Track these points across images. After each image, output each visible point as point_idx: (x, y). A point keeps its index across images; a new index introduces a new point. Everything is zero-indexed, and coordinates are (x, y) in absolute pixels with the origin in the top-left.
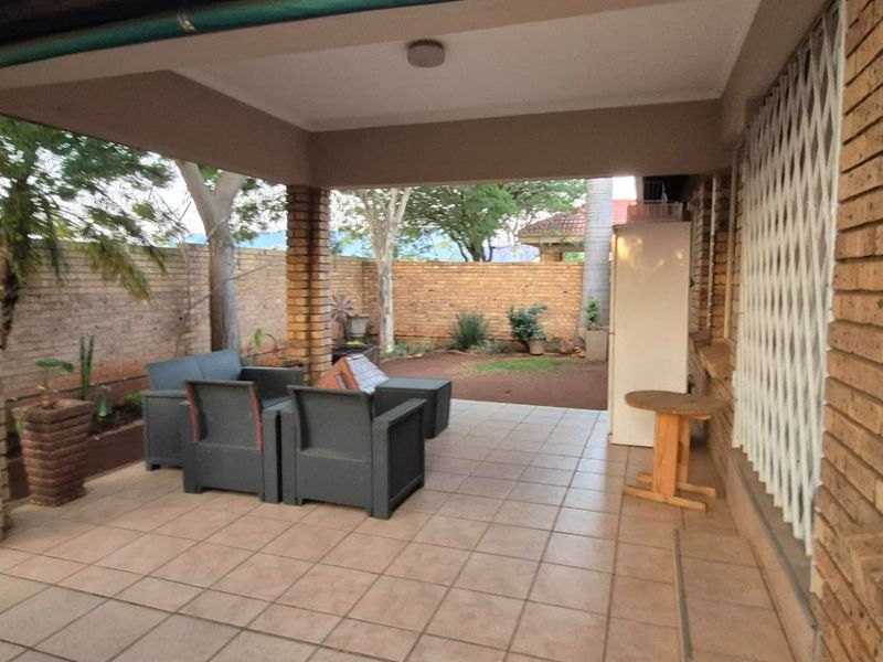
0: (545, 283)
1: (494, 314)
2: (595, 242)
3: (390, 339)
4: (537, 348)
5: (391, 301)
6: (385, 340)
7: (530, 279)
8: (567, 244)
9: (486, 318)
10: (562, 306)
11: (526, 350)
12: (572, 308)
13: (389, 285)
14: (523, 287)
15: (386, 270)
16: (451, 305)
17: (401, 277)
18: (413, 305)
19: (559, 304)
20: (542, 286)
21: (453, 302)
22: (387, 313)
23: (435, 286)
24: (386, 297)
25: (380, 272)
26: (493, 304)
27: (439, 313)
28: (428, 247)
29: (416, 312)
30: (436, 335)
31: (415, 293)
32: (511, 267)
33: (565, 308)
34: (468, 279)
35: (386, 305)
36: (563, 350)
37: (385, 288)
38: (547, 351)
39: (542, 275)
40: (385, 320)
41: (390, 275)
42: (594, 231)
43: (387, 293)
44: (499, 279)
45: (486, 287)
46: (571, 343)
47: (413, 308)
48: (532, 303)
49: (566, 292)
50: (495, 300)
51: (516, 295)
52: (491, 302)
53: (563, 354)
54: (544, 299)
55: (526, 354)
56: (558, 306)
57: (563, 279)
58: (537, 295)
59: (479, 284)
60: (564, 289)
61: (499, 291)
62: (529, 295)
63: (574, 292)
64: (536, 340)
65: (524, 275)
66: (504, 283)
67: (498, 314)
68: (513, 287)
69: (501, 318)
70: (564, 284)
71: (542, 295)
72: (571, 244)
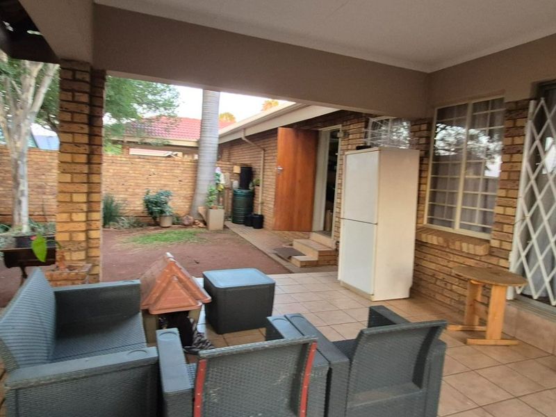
0: (165, 174)
1: (121, 196)
3: (25, 219)
4: (167, 222)
5: (26, 184)
6: (20, 220)
8: (145, 143)
9: (116, 199)
10: (178, 191)
11: (157, 224)
12: (185, 192)
14: (147, 176)
18: (40, 187)
19: (175, 189)
20: (163, 175)
22: (23, 195)
24: (21, 181)
26: (120, 188)
29: (44, 194)
31: (43, 177)
32: (137, 160)
33: (180, 192)
35: (21, 188)
36: (186, 223)
38: (174, 224)
40: (20, 202)
41: (25, 160)
43: (22, 177)
44: (126, 168)
45: (114, 174)
46: (191, 218)
47: (40, 190)
48: (155, 188)
49: (180, 181)
50: (123, 185)
51: (141, 182)
52: (120, 186)
53: (186, 226)
54: (165, 186)
55: (157, 227)
56: (174, 191)
57: (178, 171)
58: (158, 182)
59: (108, 172)
60: (180, 179)
61: (127, 178)
62: (152, 182)
63: (187, 181)
64: (167, 216)
65: (148, 167)
66: (131, 172)
67: (126, 196)
68: (139, 175)
69: (128, 200)
70: (180, 175)
71: (163, 182)
72: (150, 144)
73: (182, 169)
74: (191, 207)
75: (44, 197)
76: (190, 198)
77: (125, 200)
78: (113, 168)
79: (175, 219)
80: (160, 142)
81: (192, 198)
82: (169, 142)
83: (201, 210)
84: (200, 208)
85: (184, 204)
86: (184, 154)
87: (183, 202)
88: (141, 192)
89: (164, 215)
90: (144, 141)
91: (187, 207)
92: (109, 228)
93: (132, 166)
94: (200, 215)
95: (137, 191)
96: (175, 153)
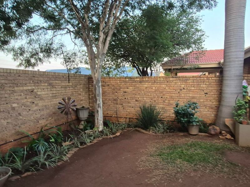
0: (193, 88)
1: (161, 106)
2: (235, 61)
3: (101, 122)
4: (194, 130)
5: (101, 100)
6: (98, 123)
7: (183, 86)
9: (157, 108)
10: (204, 102)
12: (210, 103)
13: (100, 91)
14: (179, 91)
15: (98, 81)
16: (136, 101)
17: (108, 85)
18: (115, 100)
19: (202, 100)
20: (191, 90)
21: (138, 99)
22: (99, 106)
23: (127, 90)
24: (98, 98)
25: (95, 83)
27: (130, 105)
28: (124, 71)
30: (128, 117)
33: (206, 103)
34: (146, 86)
35: (98, 102)
36: (213, 132)
37: (97, 92)
38: (201, 132)
39: (191, 83)
40: (98, 111)
41: (100, 84)
42: (232, 54)
43: (99, 95)
44: (163, 86)
45: (156, 90)
46: (218, 128)
47: (115, 102)
48: (185, 100)
49: (207, 94)
50: (162, 97)
51: (174, 95)
52: (160, 99)
53: (212, 136)
54: (193, 98)
55: (186, 134)
56: (201, 102)
57: (204, 86)
58: (188, 95)
59: (152, 89)
60: (205, 91)
61: (164, 93)
62: (183, 95)
63: (212, 93)
64: (193, 125)
65: (179, 83)
66: (167, 88)
67: (164, 106)
68: (172, 90)
69: (166, 108)
70: (205, 88)
71: (191, 95)
72: (186, 69)
73: (207, 83)
74: (217, 116)
75: (117, 106)
76: (215, 108)
77: (163, 108)
78: (155, 86)
79: (202, 127)
80: (193, 67)
81: (218, 108)
82: (198, 66)
83: (228, 122)
84: (226, 119)
85: (209, 113)
86: (209, 74)
87: (208, 111)
88: (174, 103)
89: (191, 124)
90: (183, 67)
91: (213, 115)
92: (149, 131)
93: (167, 84)
94: (227, 127)
95: (171, 102)
96: (204, 73)
